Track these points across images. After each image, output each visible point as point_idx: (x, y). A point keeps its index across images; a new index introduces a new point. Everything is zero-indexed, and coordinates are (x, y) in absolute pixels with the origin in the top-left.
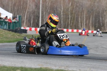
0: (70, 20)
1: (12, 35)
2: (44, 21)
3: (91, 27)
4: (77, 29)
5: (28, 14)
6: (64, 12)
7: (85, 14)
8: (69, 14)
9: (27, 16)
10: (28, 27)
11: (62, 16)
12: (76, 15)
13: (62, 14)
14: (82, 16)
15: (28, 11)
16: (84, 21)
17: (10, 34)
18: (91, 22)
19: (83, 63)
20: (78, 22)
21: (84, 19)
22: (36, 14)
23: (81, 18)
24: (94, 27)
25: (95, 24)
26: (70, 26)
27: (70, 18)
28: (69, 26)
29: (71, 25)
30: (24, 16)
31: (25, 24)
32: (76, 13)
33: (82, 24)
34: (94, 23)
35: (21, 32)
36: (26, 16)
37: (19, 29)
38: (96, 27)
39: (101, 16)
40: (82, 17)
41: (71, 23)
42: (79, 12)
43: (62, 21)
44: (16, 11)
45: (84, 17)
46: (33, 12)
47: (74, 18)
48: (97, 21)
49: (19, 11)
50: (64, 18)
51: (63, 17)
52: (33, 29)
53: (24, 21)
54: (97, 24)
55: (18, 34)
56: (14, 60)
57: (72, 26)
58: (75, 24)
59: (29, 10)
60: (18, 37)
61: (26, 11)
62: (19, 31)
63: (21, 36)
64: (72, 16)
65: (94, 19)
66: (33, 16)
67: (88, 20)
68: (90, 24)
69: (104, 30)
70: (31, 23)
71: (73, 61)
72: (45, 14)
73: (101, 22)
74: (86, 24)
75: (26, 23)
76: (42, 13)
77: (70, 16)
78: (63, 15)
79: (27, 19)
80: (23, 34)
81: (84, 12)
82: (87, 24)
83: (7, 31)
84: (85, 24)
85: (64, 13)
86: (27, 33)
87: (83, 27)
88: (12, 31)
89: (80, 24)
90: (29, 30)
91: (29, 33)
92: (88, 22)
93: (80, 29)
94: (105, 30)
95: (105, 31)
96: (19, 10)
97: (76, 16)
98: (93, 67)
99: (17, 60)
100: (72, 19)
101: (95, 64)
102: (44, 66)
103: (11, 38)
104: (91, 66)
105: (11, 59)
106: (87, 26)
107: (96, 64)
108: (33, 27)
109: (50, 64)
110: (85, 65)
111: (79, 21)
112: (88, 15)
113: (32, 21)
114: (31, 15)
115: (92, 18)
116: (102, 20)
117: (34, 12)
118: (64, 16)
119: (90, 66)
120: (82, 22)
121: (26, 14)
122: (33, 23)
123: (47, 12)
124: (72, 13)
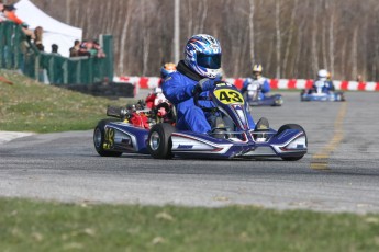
0: (278, 47)
1: (85, 105)
3: (355, 69)
4: (306, 78)
5: (132, 29)
6: (260, 20)
7: (332, 24)
8: (278, 27)
9: (128, 37)
10: (134, 74)
11: (252, 34)
12: (300, 29)
13: (251, 25)
14: (324, 30)
15: (131, 19)
16: (332, 49)
17: (77, 101)
18: (354, 51)
19: (365, 188)
20: (309, 52)
21: (332, 44)
22: (158, 29)
23: (319, 39)
24: (365, 70)
25: (369, 57)
26: (282, 69)
27: (279, 38)
28: (278, 68)
29: (285, 66)
30: (120, 38)
31: (121, 65)
32: (303, 23)
33: (325, 60)
34: (364, 56)
35: (114, 94)
36: (123, 37)
37: (105, 84)
38: (374, 68)
40: (324, 36)
41: (283, 57)
42: (311, 17)
43: (252, 52)
44: (89, 21)
45: (331, 37)
46: (149, 21)
47: (294, 39)
48: (377, 47)
49: (100, 21)
50: (258, 41)
51: (255, 38)
52: (153, 82)
53: (119, 55)
54: (377, 59)
57: (288, 69)
58: (298, 60)
59: (134, 17)
61: (124, 18)
62: (106, 89)
64: (288, 34)
65: (365, 41)
66: (149, 35)
67: (344, 46)
68: (353, 60)
70: (142, 62)
71: (326, 184)
72: (193, 26)
74: (337, 61)
75: (126, 62)
76: (182, 26)
77: (278, 32)
78: (255, 28)
79: (127, 46)
80: (121, 99)
81: (329, 19)
82: (343, 61)
83: (67, 91)
84: (332, 59)
85: (259, 24)
86: (133, 96)
88: (84, 89)
89: (316, 59)
90: (138, 86)
92: (343, 52)
96: (101, 16)
97: (300, 34)
100: (289, 43)
103: (84, 115)
106: (343, 66)
109: (254, 194)
110: (373, 196)
111: (314, 51)
112: (342, 28)
113: (146, 56)
114: (144, 31)
115: (359, 35)
117: (153, 24)
118: (259, 33)
120: (324, 53)
121: (125, 30)
122: (150, 60)
123: (197, 22)
124: (287, 23)
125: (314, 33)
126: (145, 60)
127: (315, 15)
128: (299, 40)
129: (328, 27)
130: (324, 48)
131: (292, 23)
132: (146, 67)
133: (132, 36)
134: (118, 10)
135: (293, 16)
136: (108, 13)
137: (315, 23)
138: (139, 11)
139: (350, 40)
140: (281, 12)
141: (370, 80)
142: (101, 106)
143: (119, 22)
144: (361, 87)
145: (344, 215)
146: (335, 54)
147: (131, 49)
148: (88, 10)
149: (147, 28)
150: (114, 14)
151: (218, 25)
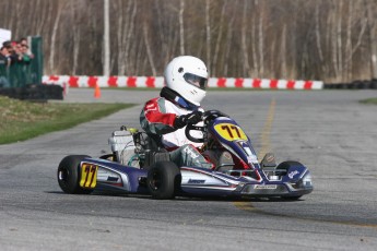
3: (284, 65)
4: (236, 77)
5: (62, 26)
6: (190, 16)
7: (261, 20)
8: (207, 23)
9: (58, 35)
10: (64, 72)
11: (182, 31)
12: (230, 25)
13: (181, 22)
14: (254, 27)
15: (61, 15)
21: (261, 40)
22: (89, 25)
23: (249, 35)
24: (294, 67)
25: (298, 53)
27: (208, 34)
29: (215, 62)
31: (51, 61)
32: (232, 20)
33: (255, 57)
34: (294, 52)
35: (43, 97)
37: (34, 87)
38: (303, 65)
39: (317, 27)
40: (253, 32)
41: (213, 54)
42: (241, 14)
43: (182, 49)
44: (19, 16)
45: (261, 34)
46: (79, 17)
47: (224, 35)
49: (30, 17)
50: (190, 36)
51: (186, 35)
52: (83, 80)
53: (48, 53)
54: (305, 56)
57: (217, 65)
58: (227, 56)
59: (64, 12)
62: (34, 92)
64: (217, 30)
65: (294, 37)
66: (79, 32)
67: (274, 43)
68: (283, 57)
69: (329, 76)
70: (72, 59)
72: (124, 22)
73: (319, 46)
74: (267, 57)
75: (57, 58)
76: (112, 23)
77: (208, 28)
78: (185, 26)
79: (57, 43)
80: (49, 101)
81: (258, 15)
82: (272, 57)
84: (262, 56)
85: (189, 21)
87: (256, 65)
89: (246, 55)
92: (273, 48)
93: (248, 76)
94: (335, 76)
96: (31, 12)
97: (230, 30)
100: (219, 39)
106: (272, 63)
108: (80, 73)
111: (244, 47)
112: (271, 24)
113: (76, 51)
114: (74, 28)
115: (289, 32)
116: (323, 40)
117: (83, 20)
118: (189, 29)
120: (254, 49)
121: (55, 28)
122: (80, 56)
123: (127, 17)
124: (217, 20)
125: (244, 29)
126: (76, 57)
127: (245, 12)
128: (229, 36)
129: (257, 24)
130: (253, 45)
131: (222, 20)
132: (76, 64)
133: (62, 32)
134: (48, 6)
135: (223, 12)
136: (38, 9)
137: (245, 20)
138: (69, 7)
139: (279, 36)
140: (211, 9)
141: (299, 78)
143: (49, 18)
144: (291, 85)
146: (264, 50)
147: (61, 45)
148: (18, 6)
149: (77, 24)
150: (44, 11)
151: (148, 21)
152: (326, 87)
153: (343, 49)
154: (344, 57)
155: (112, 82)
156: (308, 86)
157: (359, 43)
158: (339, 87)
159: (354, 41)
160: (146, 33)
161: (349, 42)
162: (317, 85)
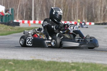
1: (5, 28)
2: (37, 14)
3: (84, 18)
4: (70, 21)
5: (20, 6)
6: (57, 4)
7: (77, 6)
8: (62, 6)
10: (21, 19)
14: (75, 7)
15: (20, 4)
16: (77, 12)
17: (3, 27)
20: (71, 14)
21: (77, 11)
22: (28, 7)
24: (86, 19)
25: (88, 15)
26: (63, 18)
31: (17, 17)
32: (69, 5)
33: (75, 16)
34: (86, 15)
35: (14, 25)
36: (18, 9)
37: (11, 22)
38: (89, 18)
39: (93, 8)
40: (75, 9)
41: (63, 15)
42: (71, 4)
45: (77, 9)
46: (26, 4)
48: (90, 12)
49: (11, 4)
52: (26, 22)
53: (16, 14)
54: (90, 16)
55: (11, 27)
56: (7, 52)
57: (65, 18)
58: (67, 16)
59: (21, 3)
60: (10, 30)
61: (18, 4)
62: (11, 24)
63: (14, 29)
64: (65, 8)
65: (87, 10)
66: (25, 8)
68: (83, 16)
69: (96, 21)
70: (23, 16)
71: (65, 53)
72: (38, 6)
73: (94, 13)
74: (79, 16)
75: (19, 16)
76: (35, 6)
79: (19, 11)
80: (16, 26)
81: (76, 4)
84: (77, 16)
85: (57, 6)
87: (76, 18)
88: (5, 24)
89: (73, 16)
90: (22, 23)
91: (22, 25)
92: (80, 13)
93: (73, 21)
94: (98, 21)
95: (97, 23)
97: (68, 8)
98: (86, 58)
99: (9, 52)
100: (65, 11)
101: (87, 55)
102: (37, 58)
103: (4, 31)
104: (84, 57)
105: (4, 52)
106: (80, 18)
107: (89, 55)
108: (25, 20)
109: (43, 56)
110: (77, 56)
112: (80, 7)
115: (85, 9)
116: (95, 11)
117: (27, 5)
119: (82, 57)
120: (75, 14)
121: (18, 7)
122: (26, 15)
124: (65, 5)
125: (72, 8)
128: (68, 10)
129: (76, 6)
131: (66, 5)
133: (21, 8)
134: (17, 1)
135: (67, 3)
136: (14, 2)
137: (73, 5)
138: (23, 1)
139: (82, 10)
140: (63, 2)
141: (88, 22)
142: (9, 29)
145: (65, 63)
146: (78, 14)
149: (25, 6)
151: (45, 6)
152: (95, 24)
153: (101, 14)
154: (101, 16)
155: (34, 22)
156: (90, 24)
157: (105, 12)
158: (99, 24)
159: (104, 12)
160: (44, 9)
161: (102, 12)
162: (93, 24)
